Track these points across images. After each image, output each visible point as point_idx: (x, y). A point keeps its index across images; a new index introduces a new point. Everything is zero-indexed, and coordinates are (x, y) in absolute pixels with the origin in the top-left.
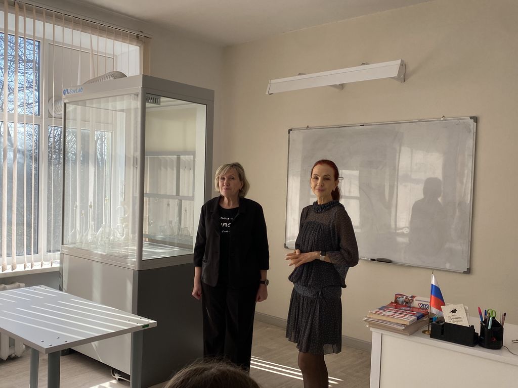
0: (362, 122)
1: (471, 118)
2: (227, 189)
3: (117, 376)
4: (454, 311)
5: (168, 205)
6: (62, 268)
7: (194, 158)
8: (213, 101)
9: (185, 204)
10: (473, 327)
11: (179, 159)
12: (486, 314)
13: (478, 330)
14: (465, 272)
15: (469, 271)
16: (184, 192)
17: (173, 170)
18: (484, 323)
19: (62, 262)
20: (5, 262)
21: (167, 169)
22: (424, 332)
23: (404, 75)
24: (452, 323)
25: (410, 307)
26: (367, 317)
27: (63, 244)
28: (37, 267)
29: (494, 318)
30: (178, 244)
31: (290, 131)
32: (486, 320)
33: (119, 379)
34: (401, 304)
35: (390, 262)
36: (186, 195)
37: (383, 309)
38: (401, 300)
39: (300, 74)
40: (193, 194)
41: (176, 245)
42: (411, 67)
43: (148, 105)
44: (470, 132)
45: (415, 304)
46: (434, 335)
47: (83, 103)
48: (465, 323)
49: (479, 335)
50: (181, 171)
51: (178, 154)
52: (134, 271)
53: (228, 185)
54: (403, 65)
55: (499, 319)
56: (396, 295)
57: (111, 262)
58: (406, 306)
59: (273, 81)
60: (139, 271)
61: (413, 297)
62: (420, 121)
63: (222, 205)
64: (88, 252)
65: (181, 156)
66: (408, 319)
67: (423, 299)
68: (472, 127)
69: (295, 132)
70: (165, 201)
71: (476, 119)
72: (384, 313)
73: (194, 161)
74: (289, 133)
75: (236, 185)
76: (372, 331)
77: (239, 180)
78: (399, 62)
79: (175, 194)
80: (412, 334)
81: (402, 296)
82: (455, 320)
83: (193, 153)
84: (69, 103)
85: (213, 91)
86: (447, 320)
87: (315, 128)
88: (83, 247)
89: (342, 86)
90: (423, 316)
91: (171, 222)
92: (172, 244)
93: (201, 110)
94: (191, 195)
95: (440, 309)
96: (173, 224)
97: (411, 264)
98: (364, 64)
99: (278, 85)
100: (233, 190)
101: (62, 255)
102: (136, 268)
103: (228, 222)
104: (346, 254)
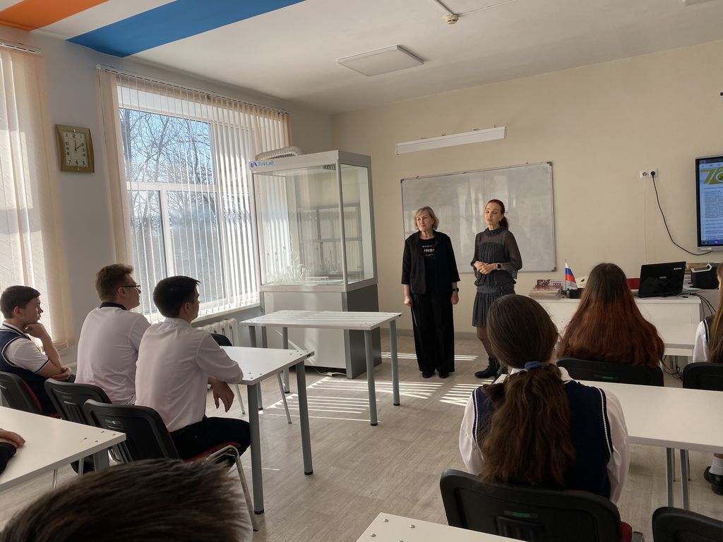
0: (464, 171)
1: (548, 163)
2: (423, 226)
4: (582, 281)
6: (262, 304)
8: (371, 164)
14: (553, 271)
15: (555, 269)
19: (262, 299)
22: (563, 297)
25: (548, 286)
33: (333, 375)
38: (541, 283)
39: (422, 139)
44: (547, 172)
45: (551, 283)
46: (571, 297)
52: (343, 293)
56: (538, 281)
58: (545, 286)
59: (399, 144)
60: (347, 293)
61: (549, 280)
68: (549, 169)
69: (407, 181)
71: (550, 163)
74: (401, 182)
78: (504, 128)
81: (542, 281)
84: (256, 174)
85: (370, 157)
86: (579, 287)
87: (425, 177)
93: (363, 172)
95: (574, 281)
98: (476, 130)
99: (404, 147)
100: (427, 226)
101: (261, 293)
102: (345, 290)
103: (429, 248)
104: (514, 263)
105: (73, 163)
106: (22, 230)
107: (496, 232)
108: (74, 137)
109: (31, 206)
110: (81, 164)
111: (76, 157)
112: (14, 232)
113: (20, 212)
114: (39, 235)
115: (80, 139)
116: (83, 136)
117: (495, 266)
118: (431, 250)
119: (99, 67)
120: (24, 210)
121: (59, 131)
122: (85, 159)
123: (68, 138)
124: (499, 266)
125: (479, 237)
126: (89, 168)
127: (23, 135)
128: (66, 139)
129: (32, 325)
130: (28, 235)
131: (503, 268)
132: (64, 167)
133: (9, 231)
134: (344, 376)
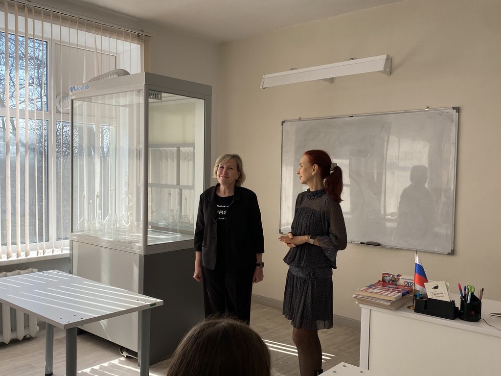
0: (351, 113)
1: (454, 108)
3: (125, 354)
4: (436, 287)
5: (170, 194)
6: (71, 254)
7: (194, 149)
8: (211, 96)
9: (185, 192)
10: (453, 302)
11: (178, 151)
12: (465, 290)
13: (458, 305)
14: (449, 254)
15: (452, 253)
16: (183, 182)
17: (173, 161)
18: (464, 297)
19: (72, 249)
20: (20, 249)
21: (167, 160)
22: (409, 307)
23: (390, 67)
24: (434, 298)
25: (396, 285)
26: (356, 294)
27: (72, 232)
28: (49, 253)
29: (472, 294)
30: (180, 230)
31: (283, 122)
32: (465, 295)
33: (127, 357)
34: (388, 282)
35: (379, 245)
36: (185, 184)
37: (371, 286)
38: (388, 278)
39: (292, 69)
40: (194, 184)
41: (178, 232)
42: (396, 61)
43: (150, 100)
44: (453, 121)
45: (401, 282)
46: (417, 310)
47: (89, 99)
48: (446, 298)
49: (459, 309)
50: (181, 162)
51: (178, 146)
52: (140, 255)
53: (226, 174)
54: (389, 60)
55: (477, 295)
56: (383, 274)
57: (118, 248)
58: (392, 284)
59: (266, 76)
60: (145, 256)
61: (399, 276)
62: (405, 112)
63: (218, 194)
64: (97, 239)
65: (181, 148)
66: (394, 295)
67: (408, 277)
68: (454, 117)
69: (288, 123)
70: (166, 190)
71: (458, 109)
72: (372, 290)
73: (194, 153)
74: (282, 124)
75: (233, 174)
76: (361, 308)
77: (236, 171)
78: (385, 56)
79: (175, 183)
80: (398, 308)
81: (389, 275)
82: (437, 295)
83: (193, 145)
84: (75, 99)
85: (211, 86)
86: (430, 296)
87: (307, 119)
88: (92, 234)
89: (332, 80)
90: (408, 293)
91: (172, 210)
92: (174, 231)
93: (200, 104)
94: (191, 184)
95: (424, 286)
96: (175, 212)
97: (399, 246)
98: (352, 59)
99: (271, 79)
100: (230, 179)
101: (72, 242)
102: (142, 252)
103: (224, 209)
134: (136, 361)
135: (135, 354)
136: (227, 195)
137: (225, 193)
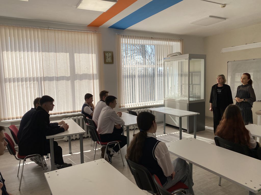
2: (218, 82)
6: (164, 104)
8: (206, 58)
19: (164, 102)
27: (164, 98)
28: (155, 104)
31: (228, 62)
33: (183, 131)
39: (232, 47)
52: (187, 104)
57: (181, 102)
59: (223, 49)
60: (189, 104)
63: (218, 86)
69: (230, 62)
73: (200, 74)
74: (228, 63)
76: (257, 116)
77: (222, 79)
83: (200, 72)
84: (165, 61)
85: (206, 55)
87: (237, 61)
92: (195, 97)
93: (202, 61)
98: (254, 43)
101: (164, 100)
102: (188, 103)
103: (220, 90)
104: (251, 99)
105: (108, 61)
106: (93, 79)
107: (245, 86)
108: (108, 54)
109: (96, 73)
110: (110, 61)
111: (109, 60)
112: (92, 80)
113: (93, 75)
114: (98, 80)
115: (110, 54)
116: (111, 54)
117: (243, 100)
118: (220, 91)
119: (116, 34)
120: (94, 74)
121: (105, 53)
122: (111, 60)
123: (107, 55)
124: (244, 100)
125: (239, 87)
126: (112, 62)
127: (95, 54)
128: (106, 55)
129: (91, 104)
130: (95, 81)
131: (246, 100)
132: (105, 62)
133: (90, 79)
134: (186, 132)
135: (186, 130)
136: (221, 86)
137: (220, 86)
